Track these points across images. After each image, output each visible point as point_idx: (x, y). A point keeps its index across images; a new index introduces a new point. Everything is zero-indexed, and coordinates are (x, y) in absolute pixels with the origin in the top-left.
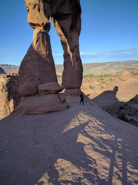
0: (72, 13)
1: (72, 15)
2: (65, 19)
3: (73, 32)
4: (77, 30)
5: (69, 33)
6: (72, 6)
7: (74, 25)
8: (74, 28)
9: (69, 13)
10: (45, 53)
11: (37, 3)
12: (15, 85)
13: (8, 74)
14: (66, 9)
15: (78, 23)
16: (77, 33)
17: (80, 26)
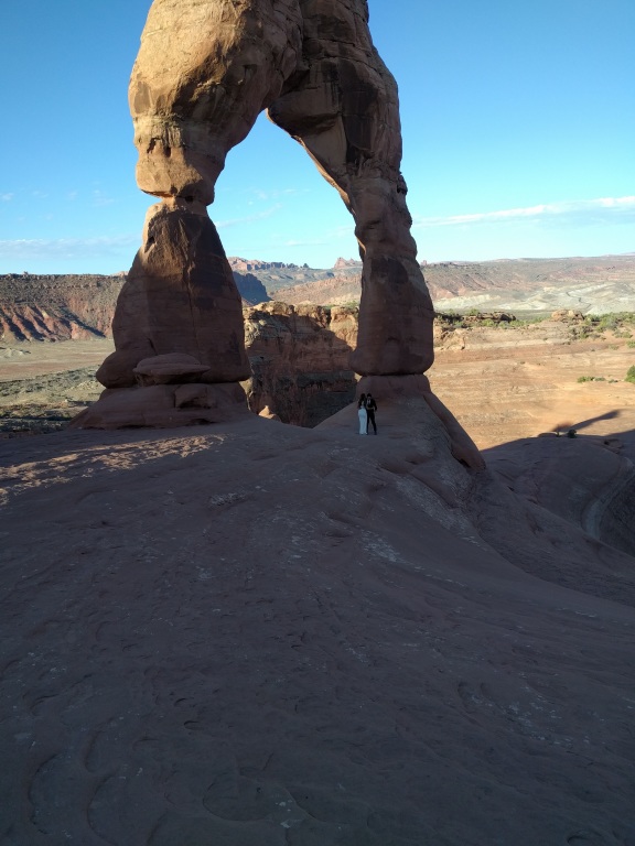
0: (344, 109)
1: (343, 118)
2: (323, 130)
3: (360, 174)
4: (376, 164)
5: (346, 177)
6: (340, 89)
7: (357, 149)
8: (363, 158)
9: (332, 111)
10: (179, 271)
11: (159, 134)
12: (281, 350)
13: (258, 307)
14: (318, 100)
15: (376, 138)
16: (379, 173)
17: (389, 146)
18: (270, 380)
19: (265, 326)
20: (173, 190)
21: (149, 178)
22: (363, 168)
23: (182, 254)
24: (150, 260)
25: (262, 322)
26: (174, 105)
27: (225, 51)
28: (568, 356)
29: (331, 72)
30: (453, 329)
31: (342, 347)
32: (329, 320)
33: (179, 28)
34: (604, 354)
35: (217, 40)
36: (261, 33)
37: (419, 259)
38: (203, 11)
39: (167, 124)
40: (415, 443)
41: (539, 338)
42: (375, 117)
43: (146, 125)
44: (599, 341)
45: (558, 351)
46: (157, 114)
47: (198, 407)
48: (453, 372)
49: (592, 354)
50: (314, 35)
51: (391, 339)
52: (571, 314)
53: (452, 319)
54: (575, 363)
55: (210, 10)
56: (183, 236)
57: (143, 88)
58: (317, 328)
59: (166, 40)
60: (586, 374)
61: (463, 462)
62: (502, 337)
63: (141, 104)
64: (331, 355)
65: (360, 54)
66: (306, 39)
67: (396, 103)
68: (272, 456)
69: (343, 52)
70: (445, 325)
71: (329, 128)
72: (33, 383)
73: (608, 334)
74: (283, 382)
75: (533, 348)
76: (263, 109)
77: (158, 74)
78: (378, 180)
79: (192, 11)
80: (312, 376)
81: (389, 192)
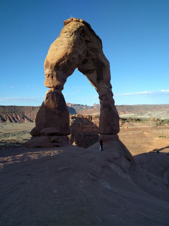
0: (96, 68)
1: (96, 70)
2: (91, 73)
4: (104, 81)
5: (97, 84)
6: (95, 64)
7: (100, 78)
8: (101, 80)
9: (93, 68)
10: (54, 106)
11: (51, 73)
12: (79, 127)
13: (74, 115)
14: (90, 66)
15: (104, 75)
16: (105, 83)
17: (107, 77)
18: (76, 135)
19: (75, 120)
20: (53, 86)
21: (47, 84)
22: (101, 82)
23: (55, 102)
24: (46, 103)
25: (74, 119)
26: (55, 67)
27: (68, 55)
28: (156, 130)
29: (93, 60)
30: (125, 122)
31: (95, 126)
32: (92, 119)
33: (57, 50)
34: (165, 130)
35: (66, 52)
36: (76, 51)
37: (115, 104)
38: (63, 46)
39: (53, 71)
40: (115, 154)
41: (148, 125)
42: (104, 70)
43: (48, 71)
44: (164, 126)
45: (153, 129)
46: (50, 69)
47: (56, 142)
48: (125, 134)
49: (162, 130)
50: (89, 52)
51: (108, 125)
52: (156, 119)
53: (124, 120)
54: (158, 132)
55: (65, 46)
56: (55, 98)
57: (48, 63)
58: (89, 121)
59: (54, 52)
60: (161, 135)
61: (128, 159)
62: (138, 125)
63: (47, 66)
64: (92, 128)
65: (101, 56)
66: (87, 52)
67: (109, 67)
68: (75, 156)
69: (96, 55)
70: (123, 121)
71: (92, 72)
72: (13, 134)
73: (166, 124)
74: (79, 135)
75: (146, 128)
76: (76, 68)
77: (51, 60)
78: (105, 85)
79: (60, 46)
80: (87, 134)
81: (107, 88)
